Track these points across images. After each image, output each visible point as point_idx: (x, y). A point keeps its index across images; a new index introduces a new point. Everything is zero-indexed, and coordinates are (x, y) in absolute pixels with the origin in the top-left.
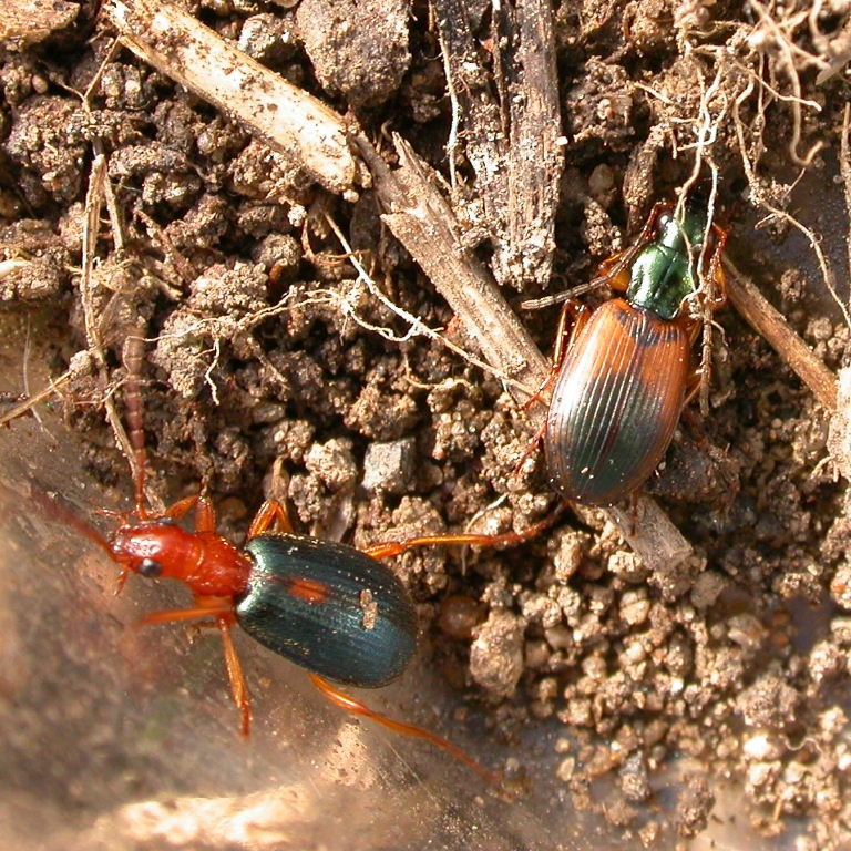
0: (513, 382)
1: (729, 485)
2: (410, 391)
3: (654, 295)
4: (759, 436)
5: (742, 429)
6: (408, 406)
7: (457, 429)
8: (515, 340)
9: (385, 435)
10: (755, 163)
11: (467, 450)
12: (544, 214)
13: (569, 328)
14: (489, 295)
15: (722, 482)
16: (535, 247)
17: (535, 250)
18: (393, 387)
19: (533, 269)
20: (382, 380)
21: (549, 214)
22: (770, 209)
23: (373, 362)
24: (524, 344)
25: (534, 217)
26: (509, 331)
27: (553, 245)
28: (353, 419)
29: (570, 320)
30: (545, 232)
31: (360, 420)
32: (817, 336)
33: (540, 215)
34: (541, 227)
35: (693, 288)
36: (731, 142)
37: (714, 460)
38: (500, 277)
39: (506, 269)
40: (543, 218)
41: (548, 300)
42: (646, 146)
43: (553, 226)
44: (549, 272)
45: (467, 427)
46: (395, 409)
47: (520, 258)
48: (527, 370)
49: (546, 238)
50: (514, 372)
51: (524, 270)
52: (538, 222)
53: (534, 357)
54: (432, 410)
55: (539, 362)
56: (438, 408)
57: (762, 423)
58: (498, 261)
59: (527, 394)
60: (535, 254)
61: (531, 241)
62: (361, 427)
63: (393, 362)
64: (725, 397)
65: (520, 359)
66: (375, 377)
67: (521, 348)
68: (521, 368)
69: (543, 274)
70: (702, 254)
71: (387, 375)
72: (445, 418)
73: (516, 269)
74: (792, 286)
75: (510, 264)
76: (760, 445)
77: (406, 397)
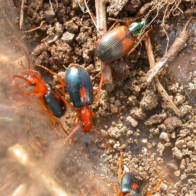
0: (99, 31)
1: (126, 74)
2: (79, 25)
3: (133, 30)
4: (136, 72)
5: (134, 69)
6: (76, 28)
7: (83, 37)
8: (103, 24)
9: (69, 31)
10: (166, 18)
11: (83, 41)
12: (123, 3)
13: (114, 26)
14: (104, 13)
15: (125, 73)
16: (117, 7)
17: (117, 8)
18: (76, 22)
19: (115, 12)
20: (75, 20)
21: (123, 4)
22: (164, 29)
23: (75, 16)
24: (105, 26)
25: (121, 3)
26: (103, 22)
27: (121, 9)
28: (65, 24)
29: (116, 25)
30: (121, 6)
31: (66, 25)
32: (157, 61)
33: (122, 3)
34: (121, 5)
35: (141, 33)
36: (163, 12)
37: (126, 67)
38: (108, 10)
39: (110, 9)
40: (122, 4)
41: (114, 19)
42: (148, 4)
43: (123, 7)
44: (117, 14)
45: (85, 37)
46: (74, 27)
47: (114, 8)
48: (102, 30)
49: (120, 8)
50: (100, 29)
51: (113, 11)
52: (121, 4)
53: (105, 29)
54: (81, 31)
55: (105, 30)
56: (82, 30)
57: (138, 70)
58: (109, 8)
59: (100, 34)
60: (117, 9)
61: (118, 6)
62: (66, 27)
63: (79, 18)
64: (134, 62)
65: (103, 27)
66: (74, 19)
67: (104, 26)
68: (102, 29)
69: (116, 14)
70: (146, 28)
71: (76, 20)
72: (82, 33)
73: (112, 10)
74: (158, 48)
75: (111, 9)
76: (135, 74)
77: (77, 26)
